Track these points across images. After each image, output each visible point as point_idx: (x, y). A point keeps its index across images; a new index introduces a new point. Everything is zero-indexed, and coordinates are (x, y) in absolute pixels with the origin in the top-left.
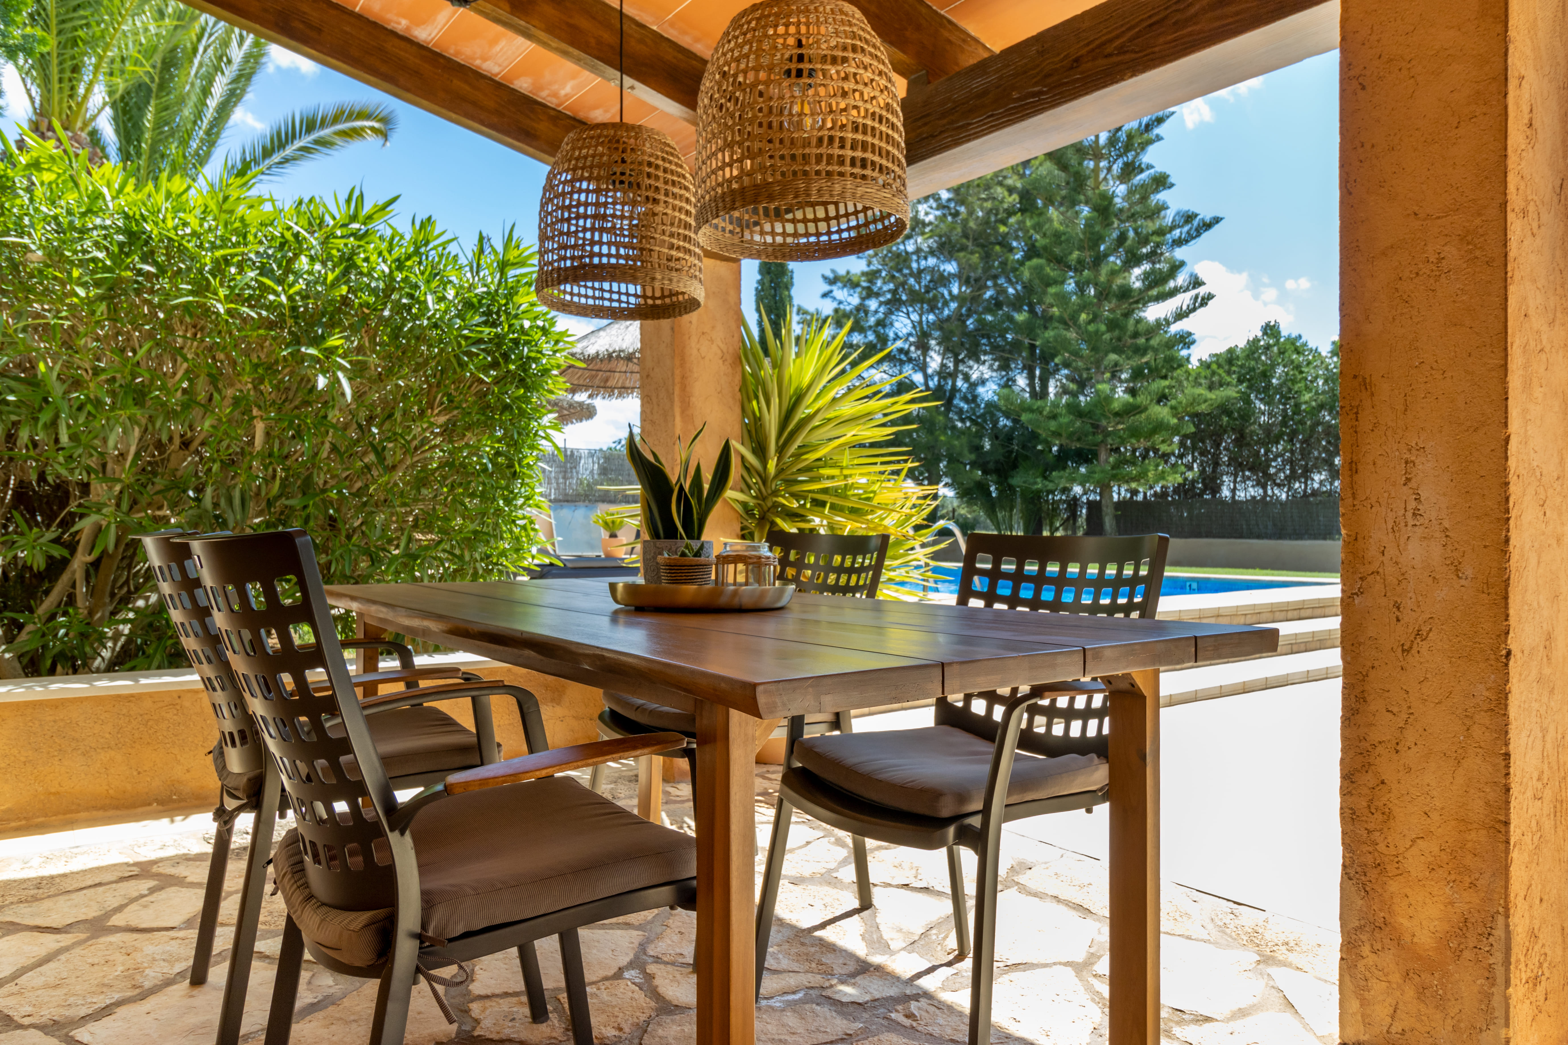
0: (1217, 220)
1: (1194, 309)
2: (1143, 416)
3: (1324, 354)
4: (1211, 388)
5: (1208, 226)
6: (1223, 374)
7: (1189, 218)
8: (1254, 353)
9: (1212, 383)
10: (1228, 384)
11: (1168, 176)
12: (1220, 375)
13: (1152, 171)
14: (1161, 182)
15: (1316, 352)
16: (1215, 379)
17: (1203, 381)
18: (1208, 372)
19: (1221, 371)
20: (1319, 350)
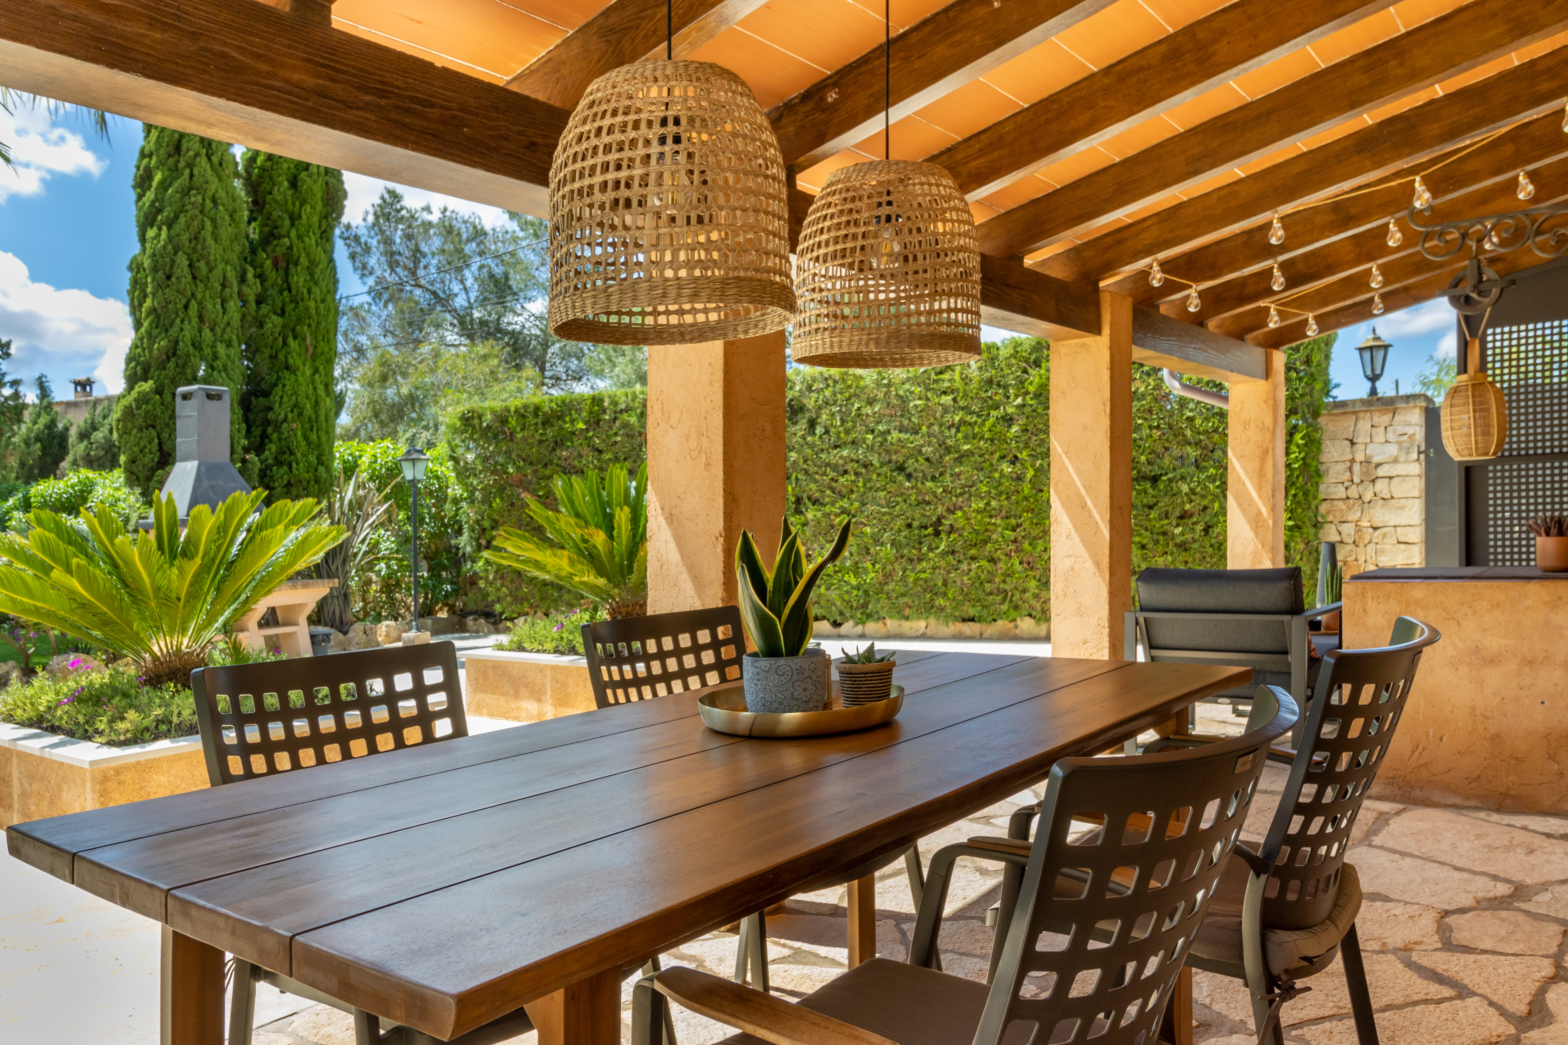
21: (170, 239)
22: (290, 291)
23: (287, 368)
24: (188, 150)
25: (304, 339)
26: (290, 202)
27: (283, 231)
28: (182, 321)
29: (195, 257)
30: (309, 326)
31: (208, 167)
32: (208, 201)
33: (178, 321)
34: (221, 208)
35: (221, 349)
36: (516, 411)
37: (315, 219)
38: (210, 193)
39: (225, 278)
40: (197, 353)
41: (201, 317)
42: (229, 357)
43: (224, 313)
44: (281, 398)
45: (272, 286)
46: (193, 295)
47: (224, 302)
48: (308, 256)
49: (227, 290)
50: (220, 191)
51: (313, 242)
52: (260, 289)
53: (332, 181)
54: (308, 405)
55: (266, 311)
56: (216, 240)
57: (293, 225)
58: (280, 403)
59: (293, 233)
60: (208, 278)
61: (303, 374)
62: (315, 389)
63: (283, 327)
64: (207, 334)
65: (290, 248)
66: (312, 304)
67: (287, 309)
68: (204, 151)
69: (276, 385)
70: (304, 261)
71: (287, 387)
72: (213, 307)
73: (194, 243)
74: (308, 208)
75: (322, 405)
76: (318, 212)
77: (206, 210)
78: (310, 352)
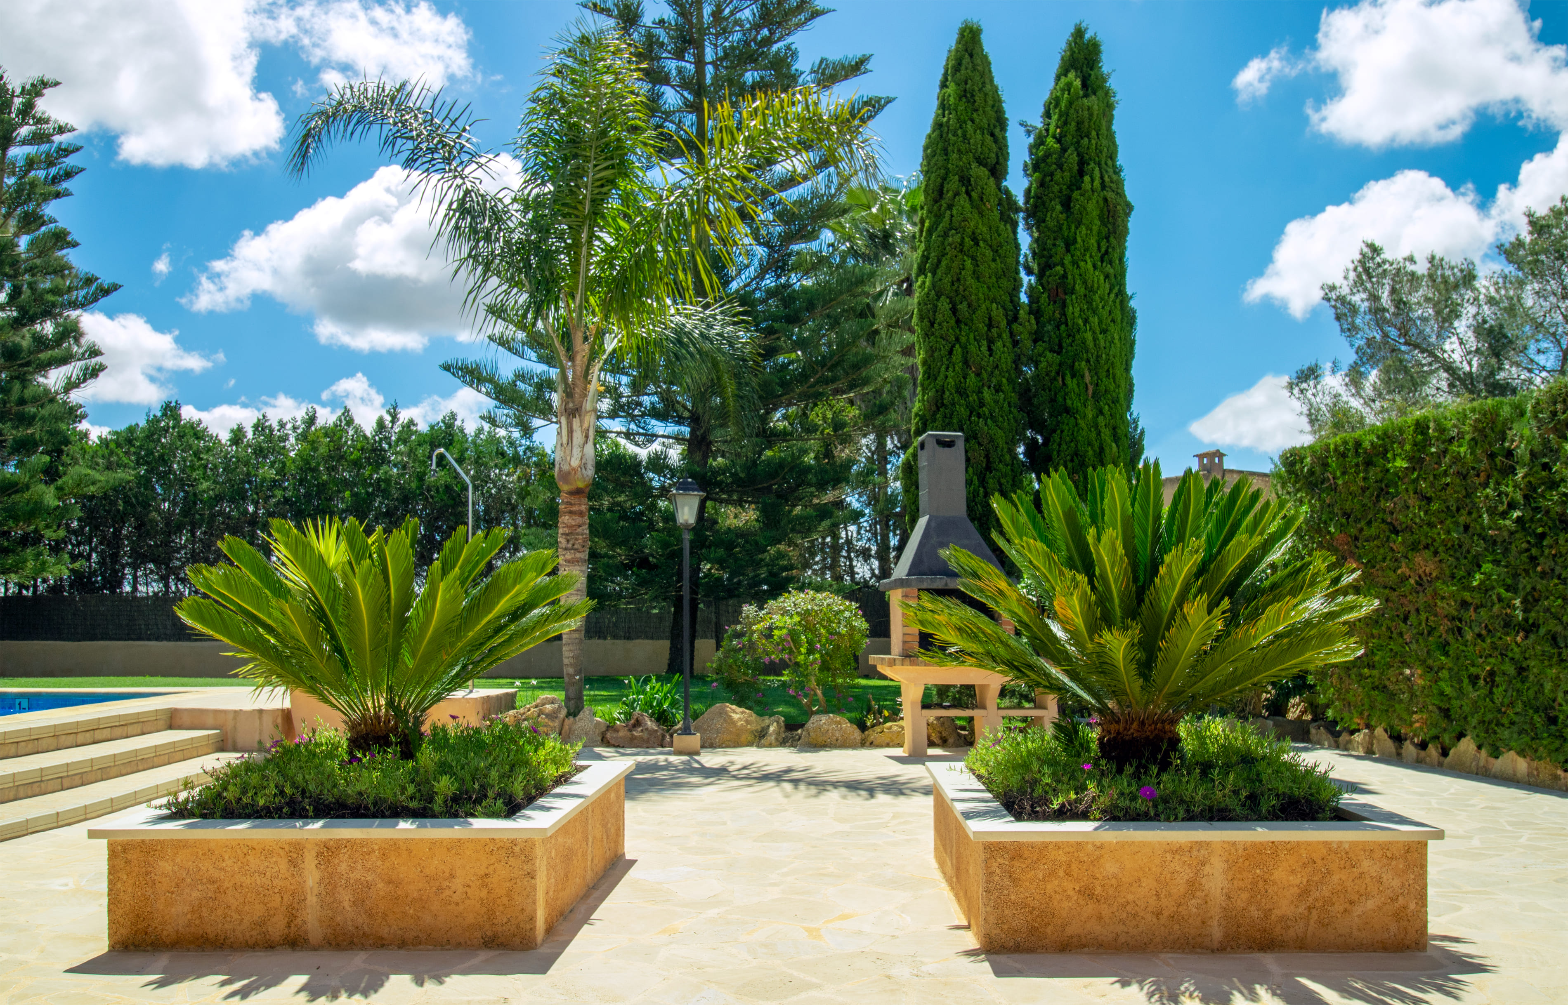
0: (115, 287)
1: (85, 381)
2: (26, 495)
3: (224, 442)
4: (109, 467)
5: (106, 292)
6: (122, 455)
7: (89, 281)
8: (153, 435)
9: (110, 463)
10: (125, 466)
11: (69, 233)
12: (118, 455)
13: (52, 226)
14: (61, 239)
15: (217, 441)
16: (114, 459)
17: (100, 461)
18: (106, 452)
19: (119, 451)
20: (220, 437)
21: (933, 285)
22: (1067, 325)
23: (1067, 410)
24: (948, 191)
25: (1083, 377)
26: (1065, 227)
27: (1056, 259)
28: (947, 368)
29: (958, 299)
30: (1088, 361)
31: (967, 205)
32: (967, 239)
33: (943, 369)
34: (981, 244)
35: (987, 394)
36: (1336, 450)
37: (1093, 241)
38: (969, 231)
39: (990, 319)
40: (963, 402)
41: (966, 363)
42: (996, 402)
43: (990, 355)
44: (1060, 445)
45: (1049, 321)
46: (957, 339)
47: (991, 342)
48: (1085, 282)
49: (994, 330)
50: (980, 226)
51: (1090, 265)
52: (1035, 327)
53: (1110, 195)
54: (1090, 453)
55: (1041, 349)
56: (978, 278)
57: (1068, 251)
58: (1059, 452)
59: (1068, 259)
60: (972, 320)
61: (1085, 417)
62: (1099, 433)
63: (1060, 365)
64: (972, 379)
65: (1064, 276)
66: (1089, 336)
67: (1064, 345)
68: (964, 189)
69: (1054, 431)
70: (1080, 289)
71: (1066, 433)
72: (978, 351)
73: (956, 285)
74: (1083, 229)
75: (1107, 451)
76: (1094, 232)
77: (965, 249)
78: (1090, 391)
